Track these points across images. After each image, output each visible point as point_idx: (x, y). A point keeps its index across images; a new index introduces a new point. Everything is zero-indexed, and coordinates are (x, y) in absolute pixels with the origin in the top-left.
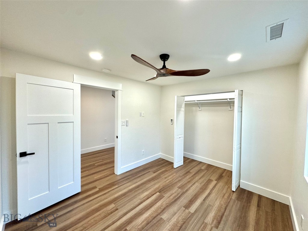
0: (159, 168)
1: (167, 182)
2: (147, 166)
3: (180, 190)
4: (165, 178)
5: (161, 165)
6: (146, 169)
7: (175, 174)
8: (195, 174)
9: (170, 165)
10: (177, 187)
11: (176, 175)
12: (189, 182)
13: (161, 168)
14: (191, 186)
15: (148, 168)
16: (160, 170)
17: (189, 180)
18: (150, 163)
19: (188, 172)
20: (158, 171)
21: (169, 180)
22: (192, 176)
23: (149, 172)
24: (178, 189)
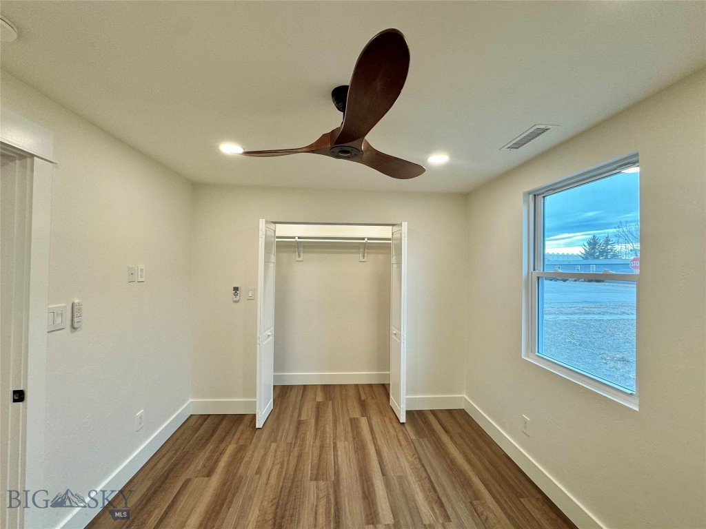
0: (214, 451)
1: (273, 480)
2: (160, 465)
3: (321, 483)
4: (258, 472)
5: (212, 435)
6: (167, 478)
7: (274, 445)
8: (317, 421)
9: (240, 424)
10: (311, 480)
11: (278, 446)
12: (322, 447)
13: (218, 447)
14: (336, 456)
15: (171, 470)
16: (222, 453)
17: (318, 442)
18: (164, 451)
19: (300, 423)
20: (217, 461)
21: (274, 473)
22: (316, 430)
23: (188, 481)
24: (317, 484)
